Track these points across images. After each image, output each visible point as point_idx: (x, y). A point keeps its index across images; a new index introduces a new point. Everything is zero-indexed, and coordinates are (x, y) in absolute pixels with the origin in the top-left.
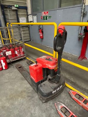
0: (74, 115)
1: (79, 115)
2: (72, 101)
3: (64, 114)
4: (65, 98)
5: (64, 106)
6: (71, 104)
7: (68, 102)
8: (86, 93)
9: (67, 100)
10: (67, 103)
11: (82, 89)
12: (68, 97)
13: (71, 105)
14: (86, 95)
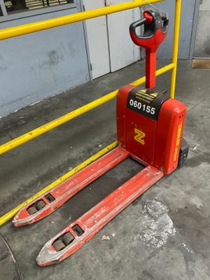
0: (72, 225)
1: (70, 218)
2: (39, 227)
3: (66, 245)
4: (27, 242)
5: (49, 243)
6: (46, 230)
7: (37, 237)
8: (27, 196)
9: (34, 238)
10: (41, 239)
11: (14, 199)
12: (25, 236)
13: (48, 231)
14: (32, 196)
